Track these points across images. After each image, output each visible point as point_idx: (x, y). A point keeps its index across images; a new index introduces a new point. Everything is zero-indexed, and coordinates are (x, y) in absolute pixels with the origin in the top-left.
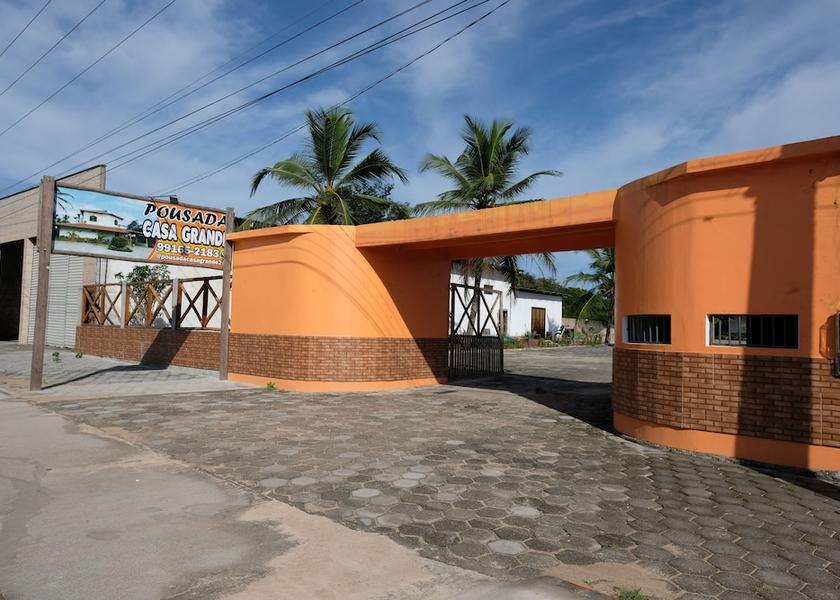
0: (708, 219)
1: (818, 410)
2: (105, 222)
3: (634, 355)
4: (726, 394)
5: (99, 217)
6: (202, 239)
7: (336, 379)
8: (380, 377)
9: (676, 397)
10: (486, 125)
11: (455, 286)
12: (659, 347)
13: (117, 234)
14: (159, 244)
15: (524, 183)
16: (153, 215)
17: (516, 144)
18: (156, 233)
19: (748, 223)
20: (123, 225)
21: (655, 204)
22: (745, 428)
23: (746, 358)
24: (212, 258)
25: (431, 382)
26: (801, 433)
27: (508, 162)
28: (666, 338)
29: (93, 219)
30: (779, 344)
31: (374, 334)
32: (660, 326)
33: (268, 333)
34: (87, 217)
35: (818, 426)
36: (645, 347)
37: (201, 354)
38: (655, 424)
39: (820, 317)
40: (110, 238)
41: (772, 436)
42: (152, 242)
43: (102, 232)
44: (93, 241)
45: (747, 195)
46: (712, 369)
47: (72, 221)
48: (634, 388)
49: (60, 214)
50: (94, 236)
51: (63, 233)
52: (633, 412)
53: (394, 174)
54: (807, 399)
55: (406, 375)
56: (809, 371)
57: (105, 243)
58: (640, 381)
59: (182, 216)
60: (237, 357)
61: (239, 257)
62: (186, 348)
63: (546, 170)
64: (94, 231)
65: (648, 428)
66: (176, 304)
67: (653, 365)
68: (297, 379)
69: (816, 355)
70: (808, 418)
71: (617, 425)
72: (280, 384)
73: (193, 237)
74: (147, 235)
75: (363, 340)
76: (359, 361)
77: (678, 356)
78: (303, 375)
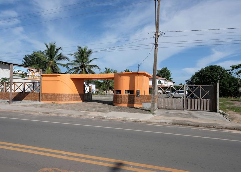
0: (125, 79)
1: (135, 100)
2: (21, 72)
3: (116, 95)
4: (126, 99)
5: (20, 71)
6: (36, 75)
7: (67, 101)
8: (74, 100)
9: (121, 100)
10: (83, 47)
11: (85, 84)
12: (120, 94)
13: (23, 75)
14: (29, 76)
15: (91, 60)
16: (28, 71)
17: (90, 52)
18: (29, 74)
19: (129, 80)
20: (24, 73)
21: (119, 77)
22: (128, 103)
23: (129, 95)
24: (38, 79)
25: (81, 101)
26: (134, 103)
27: (88, 56)
28: (120, 93)
29: (19, 72)
30: (132, 94)
31: (73, 93)
32: (119, 92)
33: (52, 93)
34: (18, 71)
35: (135, 102)
36: (118, 94)
37: (33, 97)
38: (119, 104)
39: (135, 91)
40: (21, 75)
41: (131, 104)
42: (28, 76)
43: (20, 74)
44: (19, 76)
45: (129, 77)
46: (125, 97)
47: (15, 72)
48: (116, 99)
49: (14, 71)
50: (19, 75)
51: (14, 75)
52: (116, 103)
53: (67, 60)
54: (134, 99)
55: (78, 100)
56: (134, 96)
57: (21, 76)
58: (117, 98)
59: (33, 71)
60: (43, 98)
61: (43, 79)
62: (28, 96)
63: (96, 58)
64: (19, 74)
65: (118, 104)
66: (24, 87)
67: (119, 96)
68: (59, 101)
69: (135, 95)
70: (134, 101)
71: (114, 105)
72: (56, 102)
73: (35, 75)
74: (27, 74)
75: (71, 94)
76: (71, 98)
77: (122, 95)
78: (61, 100)
